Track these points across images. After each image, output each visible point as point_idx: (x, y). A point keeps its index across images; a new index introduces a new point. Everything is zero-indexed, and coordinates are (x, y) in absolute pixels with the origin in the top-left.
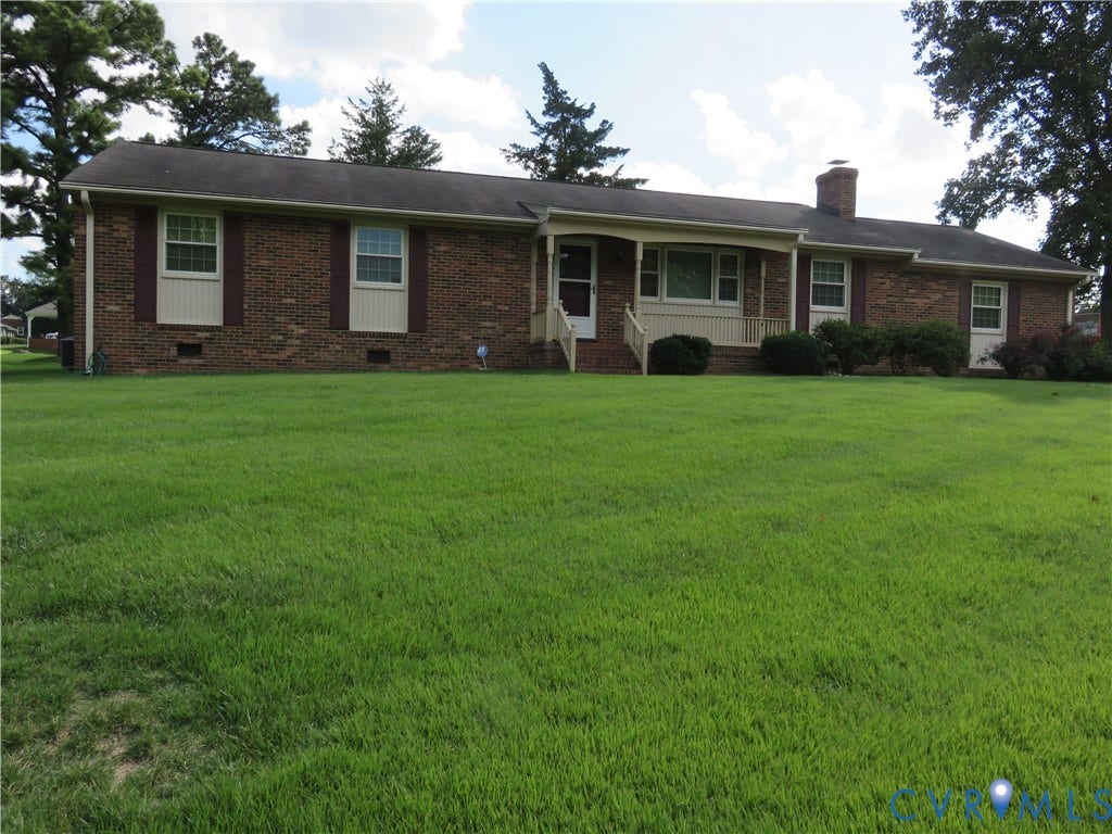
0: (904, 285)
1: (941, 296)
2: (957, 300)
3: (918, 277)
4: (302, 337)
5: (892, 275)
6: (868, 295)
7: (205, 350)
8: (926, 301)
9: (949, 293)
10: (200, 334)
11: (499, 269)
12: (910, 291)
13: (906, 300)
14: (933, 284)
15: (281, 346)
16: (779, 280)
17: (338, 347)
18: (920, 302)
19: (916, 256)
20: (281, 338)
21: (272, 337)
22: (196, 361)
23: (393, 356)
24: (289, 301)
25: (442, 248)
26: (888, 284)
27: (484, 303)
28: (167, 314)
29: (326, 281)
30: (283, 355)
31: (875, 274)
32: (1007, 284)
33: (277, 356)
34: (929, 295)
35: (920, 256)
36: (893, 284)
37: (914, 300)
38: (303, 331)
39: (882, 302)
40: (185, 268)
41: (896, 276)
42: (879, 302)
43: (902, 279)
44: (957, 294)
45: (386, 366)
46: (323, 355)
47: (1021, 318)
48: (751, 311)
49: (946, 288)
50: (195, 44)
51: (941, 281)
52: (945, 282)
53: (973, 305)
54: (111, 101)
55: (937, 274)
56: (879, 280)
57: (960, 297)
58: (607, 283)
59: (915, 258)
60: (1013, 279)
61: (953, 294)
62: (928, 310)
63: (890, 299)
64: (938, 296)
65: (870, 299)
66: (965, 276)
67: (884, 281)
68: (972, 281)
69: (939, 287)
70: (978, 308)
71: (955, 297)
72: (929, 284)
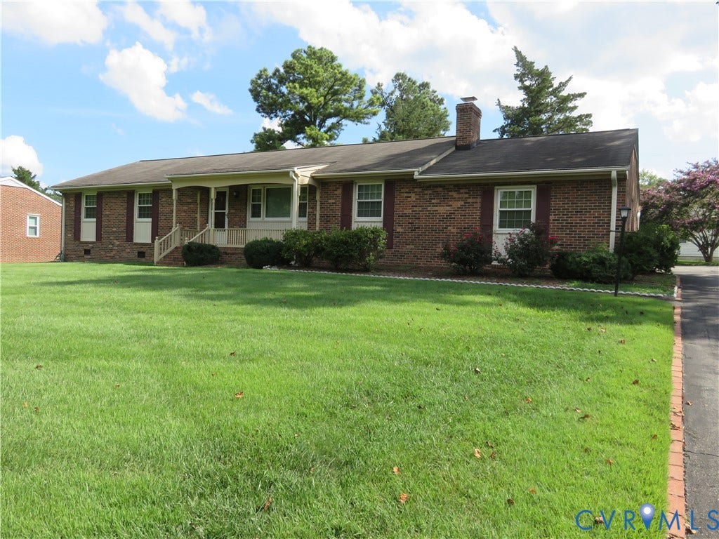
0: (428, 197)
1: (463, 203)
2: (479, 205)
3: (441, 189)
4: (118, 246)
5: (416, 190)
6: (396, 207)
7: (91, 252)
8: (448, 208)
9: (470, 200)
12: (433, 201)
13: (429, 208)
14: (455, 195)
15: (112, 250)
16: (330, 201)
17: (129, 250)
18: (442, 210)
19: (416, 174)
20: (112, 246)
21: (109, 246)
22: (89, 257)
23: (146, 255)
24: (115, 229)
25: (164, 199)
26: (413, 197)
28: (83, 237)
29: (125, 219)
30: (112, 254)
31: (402, 190)
32: (535, 186)
33: (109, 255)
34: (450, 203)
35: (419, 173)
36: (418, 197)
37: (435, 208)
38: (118, 243)
39: (408, 211)
40: (89, 217)
41: (420, 190)
42: (405, 211)
43: (426, 192)
44: (479, 200)
45: (143, 259)
46: (124, 254)
47: (552, 217)
48: (311, 224)
49: (467, 196)
50: (393, 80)
51: (462, 191)
52: (467, 191)
53: (497, 208)
54: (338, 122)
55: (458, 186)
56: (406, 195)
57: (482, 203)
58: (233, 211)
59: (416, 176)
60: (542, 182)
61: (475, 200)
62: (450, 216)
63: (415, 209)
64: (459, 204)
65: (398, 210)
66: (487, 184)
67: (410, 195)
68: (496, 187)
69: (460, 196)
70: (506, 212)
71: (476, 203)
72: (450, 194)
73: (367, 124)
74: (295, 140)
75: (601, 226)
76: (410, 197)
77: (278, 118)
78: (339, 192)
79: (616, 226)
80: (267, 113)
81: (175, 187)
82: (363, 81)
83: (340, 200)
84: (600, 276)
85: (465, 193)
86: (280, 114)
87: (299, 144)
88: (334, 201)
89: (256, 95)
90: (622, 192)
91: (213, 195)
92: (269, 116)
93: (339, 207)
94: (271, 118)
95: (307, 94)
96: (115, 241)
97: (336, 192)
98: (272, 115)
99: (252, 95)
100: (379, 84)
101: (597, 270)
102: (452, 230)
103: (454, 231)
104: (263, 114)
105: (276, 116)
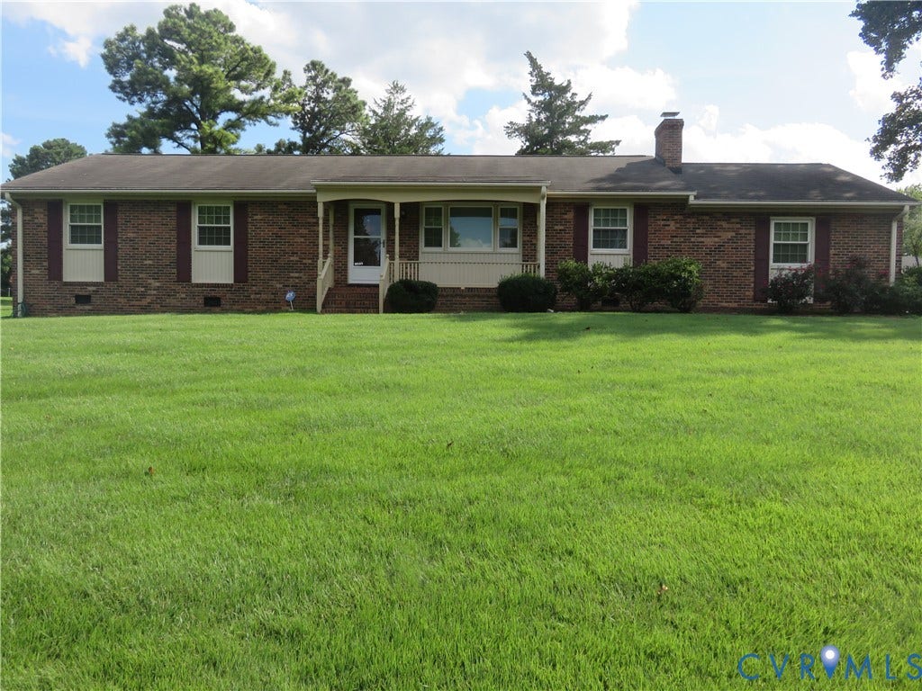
0: (691, 226)
1: (734, 234)
2: (752, 237)
3: (708, 218)
4: (158, 288)
5: (676, 217)
6: (651, 236)
7: (93, 299)
8: (716, 239)
9: (742, 231)
10: (90, 288)
12: (698, 231)
13: (693, 240)
14: (724, 224)
16: (556, 227)
17: (183, 296)
18: (709, 241)
19: (692, 198)
20: (143, 289)
21: (137, 289)
23: (223, 302)
24: (150, 262)
25: (259, 217)
26: (673, 226)
27: (292, 258)
28: (70, 275)
29: (173, 246)
30: (145, 302)
31: (658, 217)
32: (814, 219)
34: (719, 234)
35: (696, 197)
36: (678, 225)
37: (702, 240)
39: (666, 242)
40: (83, 241)
41: (681, 217)
42: (663, 242)
43: (689, 220)
44: (753, 231)
45: (217, 309)
46: (172, 301)
47: (832, 252)
49: (739, 226)
50: (305, 70)
51: (733, 220)
52: (738, 220)
53: (772, 241)
54: (239, 119)
55: (728, 214)
56: (663, 223)
57: (756, 235)
59: (692, 200)
60: (822, 214)
61: (748, 231)
62: (719, 248)
63: (675, 239)
64: (730, 235)
65: (653, 240)
66: (762, 214)
67: (668, 223)
68: (771, 218)
69: (731, 226)
70: (779, 244)
71: (750, 234)
72: (719, 223)
73: (274, 125)
74: (175, 139)
75: (881, 261)
76: (668, 225)
77: (144, 104)
78: (570, 216)
80: (127, 94)
81: (322, 199)
82: (273, 65)
83: (571, 226)
85: (737, 223)
87: (181, 145)
88: (562, 228)
89: (112, 64)
92: (129, 100)
93: (570, 236)
94: (132, 103)
95: (211, 74)
96: (151, 281)
97: (566, 217)
98: (135, 98)
99: (106, 64)
100: (285, 72)
102: (723, 265)
103: (724, 265)
104: (120, 95)
105: (141, 100)
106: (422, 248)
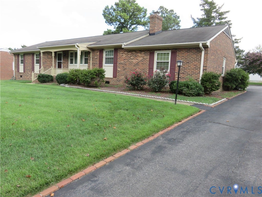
0: (129, 56)
1: (142, 58)
2: (148, 59)
3: (134, 52)
5: (125, 53)
8: (137, 60)
9: (145, 57)
10: (22, 74)
11: (49, 60)
12: (131, 57)
13: (130, 61)
18: (135, 61)
21: (27, 74)
22: (22, 78)
28: (20, 71)
31: (120, 53)
32: (171, 51)
34: (138, 58)
36: (126, 56)
37: (132, 61)
38: (30, 73)
39: (122, 62)
40: (22, 63)
43: (129, 53)
44: (148, 57)
48: (89, 67)
49: (144, 55)
52: (144, 53)
53: (156, 60)
54: (136, 26)
55: (141, 50)
56: (122, 55)
57: (150, 58)
58: (64, 61)
59: (123, 46)
60: (173, 49)
61: (147, 57)
62: (137, 64)
63: (125, 61)
64: (141, 58)
65: (119, 61)
66: (152, 50)
67: (123, 55)
68: (155, 51)
69: (142, 55)
70: (159, 62)
71: (147, 58)
72: (138, 54)
75: (197, 69)
76: (123, 56)
78: (98, 53)
79: (203, 69)
80: (110, 23)
81: (42, 51)
83: (98, 57)
84: (186, 93)
85: (143, 54)
86: (114, 23)
88: (96, 57)
90: (206, 53)
91: (53, 55)
93: (98, 60)
96: (29, 73)
99: (104, 16)
101: (185, 90)
106: (69, 64)
